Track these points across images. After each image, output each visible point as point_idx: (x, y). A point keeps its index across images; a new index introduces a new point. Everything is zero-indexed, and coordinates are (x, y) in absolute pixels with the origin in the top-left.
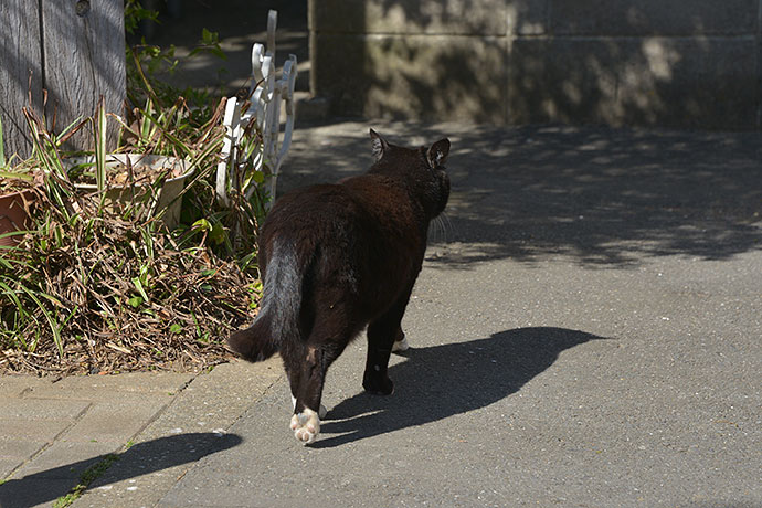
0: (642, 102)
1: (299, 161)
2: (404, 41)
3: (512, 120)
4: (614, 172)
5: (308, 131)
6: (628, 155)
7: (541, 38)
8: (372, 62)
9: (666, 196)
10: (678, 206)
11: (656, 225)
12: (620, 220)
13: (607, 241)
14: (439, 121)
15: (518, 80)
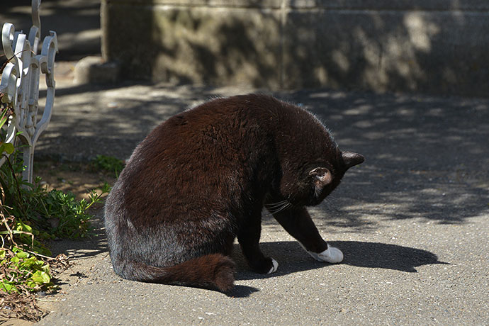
0: (404, 70)
1: (82, 123)
2: (189, 12)
3: (286, 86)
4: (372, 135)
5: (96, 94)
6: (387, 120)
7: (314, 11)
8: (159, 31)
9: (416, 159)
10: (424, 170)
11: (401, 188)
12: (369, 183)
13: (352, 204)
14: (221, 86)
15: (292, 50)
